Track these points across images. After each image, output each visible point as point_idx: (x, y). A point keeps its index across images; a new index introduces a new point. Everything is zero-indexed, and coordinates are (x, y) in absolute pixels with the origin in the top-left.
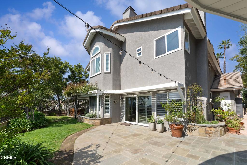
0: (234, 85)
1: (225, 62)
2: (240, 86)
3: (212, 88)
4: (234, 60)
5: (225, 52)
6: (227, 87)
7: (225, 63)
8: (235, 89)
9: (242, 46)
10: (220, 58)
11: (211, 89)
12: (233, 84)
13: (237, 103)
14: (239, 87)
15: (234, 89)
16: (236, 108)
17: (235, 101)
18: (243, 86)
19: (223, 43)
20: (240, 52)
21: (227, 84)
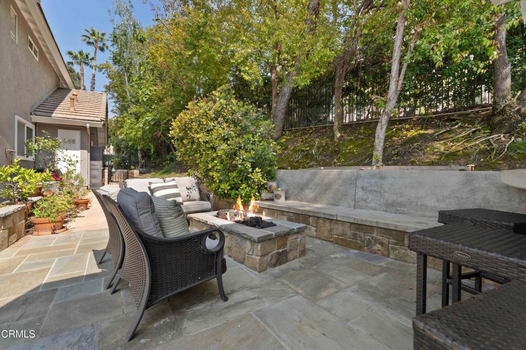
0: (88, 115)
1: (94, 77)
2: (99, 119)
3: (37, 113)
4: (103, 70)
5: (95, 55)
6: (73, 117)
7: (94, 80)
8: (89, 123)
9: (115, 46)
10: (86, 63)
11: (31, 114)
12: (87, 113)
13: (92, 159)
14: (97, 121)
15: (88, 125)
16: (90, 169)
17: (89, 154)
18: (103, 121)
19: (93, 34)
20: (112, 56)
21: (76, 111)
